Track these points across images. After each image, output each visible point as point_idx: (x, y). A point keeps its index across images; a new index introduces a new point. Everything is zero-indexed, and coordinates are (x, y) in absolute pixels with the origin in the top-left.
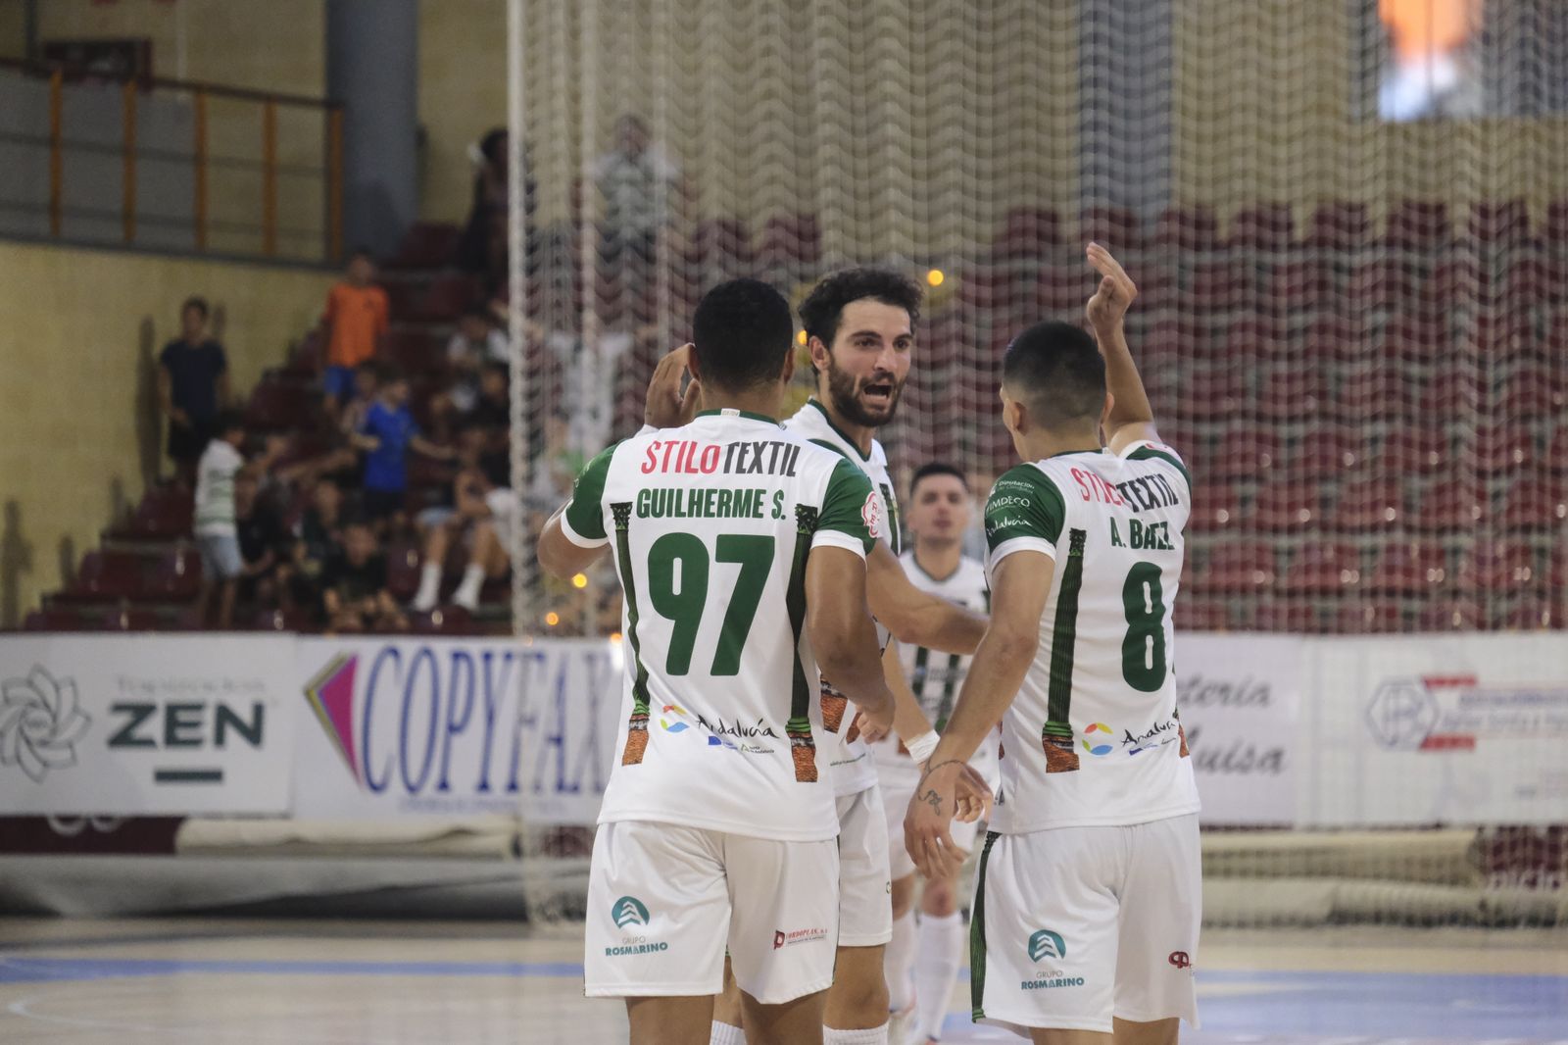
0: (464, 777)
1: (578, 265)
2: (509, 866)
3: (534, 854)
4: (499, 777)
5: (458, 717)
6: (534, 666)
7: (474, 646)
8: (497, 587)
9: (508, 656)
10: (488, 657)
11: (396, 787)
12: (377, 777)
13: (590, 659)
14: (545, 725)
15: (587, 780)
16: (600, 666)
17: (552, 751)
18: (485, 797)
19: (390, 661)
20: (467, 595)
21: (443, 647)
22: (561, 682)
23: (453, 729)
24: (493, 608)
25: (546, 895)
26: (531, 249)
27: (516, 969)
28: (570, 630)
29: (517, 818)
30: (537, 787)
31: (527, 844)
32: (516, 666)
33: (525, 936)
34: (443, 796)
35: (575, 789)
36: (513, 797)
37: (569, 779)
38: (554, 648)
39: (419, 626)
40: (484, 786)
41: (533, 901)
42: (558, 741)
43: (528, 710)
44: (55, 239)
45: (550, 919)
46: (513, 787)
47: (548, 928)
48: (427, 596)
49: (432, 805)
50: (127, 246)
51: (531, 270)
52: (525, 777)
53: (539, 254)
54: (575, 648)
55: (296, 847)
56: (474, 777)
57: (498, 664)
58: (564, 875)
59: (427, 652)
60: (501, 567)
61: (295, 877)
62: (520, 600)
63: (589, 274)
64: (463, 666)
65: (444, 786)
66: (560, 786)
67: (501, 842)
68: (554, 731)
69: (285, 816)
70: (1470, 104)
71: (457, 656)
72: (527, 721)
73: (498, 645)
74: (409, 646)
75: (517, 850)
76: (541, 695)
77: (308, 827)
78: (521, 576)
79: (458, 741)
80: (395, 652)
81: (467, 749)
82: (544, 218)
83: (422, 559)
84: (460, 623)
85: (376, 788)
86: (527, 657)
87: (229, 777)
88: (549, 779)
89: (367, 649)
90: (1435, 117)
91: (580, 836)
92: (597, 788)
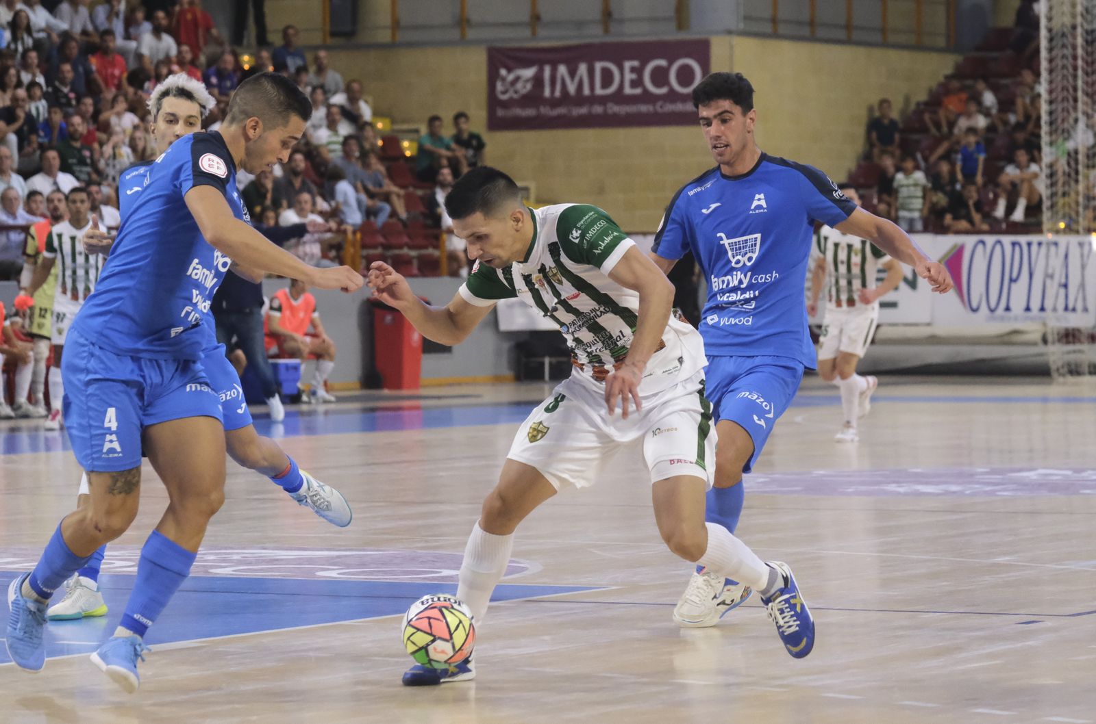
0: (1018, 304)
1: (1074, 47)
2: (1041, 349)
3: (1053, 343)
4: (1035, 305)
5: (1015, 275)
6: (1053, 248)
7: (1023, 239)
8: (1034, 209)
9: (1040, 244)
10: (1029, 244)
11: (984, 309)
12: (974, 305)
13: (1081, 245)
14: (1059, 278)
15: (1079, 306)
16: (1086, 248)
17: (1062, 291)
18: (1029, 314)
19: (980, 247)
20: (1018, 215)
21: (1007, 240)
22: (1066, 256)
23: (1012, 280)
24: (1032, 220)
25: (1060, 364)
26: (1051, 40)
27: (1045, 400)
28: (1070, 230)
29: (1045, 324)
30: (1055, 309)
31: (1050, 338)
32: (1043, 249)
33: (1050, 384)
34: (1008, 314)
35: (1074, 310)
36: (1043, 314)
37: (1071, 306)
38: (1063, 240)
39: (996, 228)
40: (1028, 309)
41: (1053, 367)
42: (1066, 286)
43: (1050, 271)
44: (813, 39)
45: (1063, 375)
46: (1042, 309)
47: (1061, 379)
49: (1002, 319)
50: (848, 42)
51: (1050, 50)
52: (1049, 304)
53: (1054, 43)
54: (1073, 240)
55: (934, 340)
56: (1024, 305)
57: (1034, 248)
58: (1069, 353)
59: (999, 242)
60: (1036, 199)
61: (936, 355)
62: (1046, 215)
63: (1080, 52)
64: (1017, 248)
65: (1008, 309)
66: (1066, 309)
67: (1037, 337)
68: (1063, 281)
69: (929, 324)
71: (1014, 244)
72: (1049, 276)
73: (1034, 238)
74: (990, 240)
75: (1045, 340)
76: (1056, 264)
77: (940, 330)
78: (1046, 204)
79: (1014, 286)
80: (983, 242)
81: (1019, 290)
82: (1056, 23)
83: (996, 197)
84: (1015, 228)
85: (975, 310)
86: (1049, 244)
87: (901, 306)
88: (1061, 305)
89: (969, 241)
91: (1077, 333)
92: (1086, 310)
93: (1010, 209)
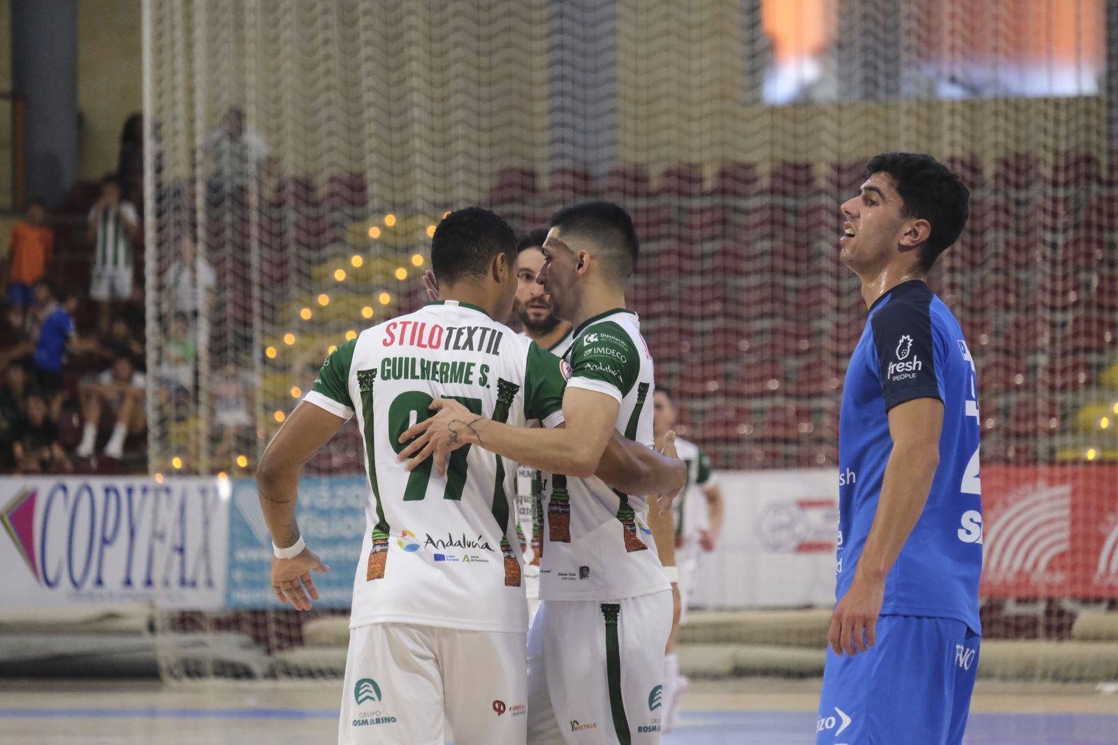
0: (114, 576)
1: (193, 211)
2: (147, 639)
3: (164, 631)
4: (138, 576)
5: (109, 533)
6: (163, 497)
7: (120, 483)
8: (136, 441)
9: (145, 490)
10: (130, 491)
11: (65, 581)
12: (51, 576)
13: (203, 492)
14: (172, 538)
15: (201, 579)
16: (211, 496)
17: (177, 558)
18: (129, 591)
19: (60, 494)
20: (115, 447)
21: (98, 484)
22: (182, 508)
23: (105, 541)
24: (133, 455)
25: (172, 660)
26: (159, 199)
27: (152, 713)
28: (189, 471)
29: (151, 605)
30: (166, 583)
31: (158, 624)
32: (150, 498)
33: (156, 689)
34: (98, 591)
35: (194, 584)
36: (149, 591)
37: (189, 576)
38: (177, 484)
39: (80, 468)
40: (128, 582)
41: (163, 664)
42: (181, 550)
43: (159, 528)
45: (176, 677)
46: (149, 583)
47: (173, 683)
48: (87, 446)
49: (91, 596)
51: (159, 214)
52: (157, 576)
53: (165, 202)
54: (192, 484)
56: (121, 575)
57: (137, 496)
58: (185, 646)
59: (86, 486)
60: (140, 425)
62: (153, 449)
63: (201, 217)
64: (113, 497)
65: (99, 582)
66: (183, 582)
67: (140, 623)
68: (178, 542)
70: (829, 92)
71: (107, 490)
72: (159, 536)
73: (137, 482)
74: (74, 483)
75: (152, 628)
76: (168, 517)
77: (2, 613)
78: (153, 432)
79: (108, 551)
80: (64, 488)
81: (115, 558)
82: (168, 176)
83: (82, 422)
84: (108, 467)
86: (157, 490)
88: (174, 577)
89: (44, 485)
90: (804, 102)
91: (197, 618)
92: (210, 583)
93: (103, 438)
